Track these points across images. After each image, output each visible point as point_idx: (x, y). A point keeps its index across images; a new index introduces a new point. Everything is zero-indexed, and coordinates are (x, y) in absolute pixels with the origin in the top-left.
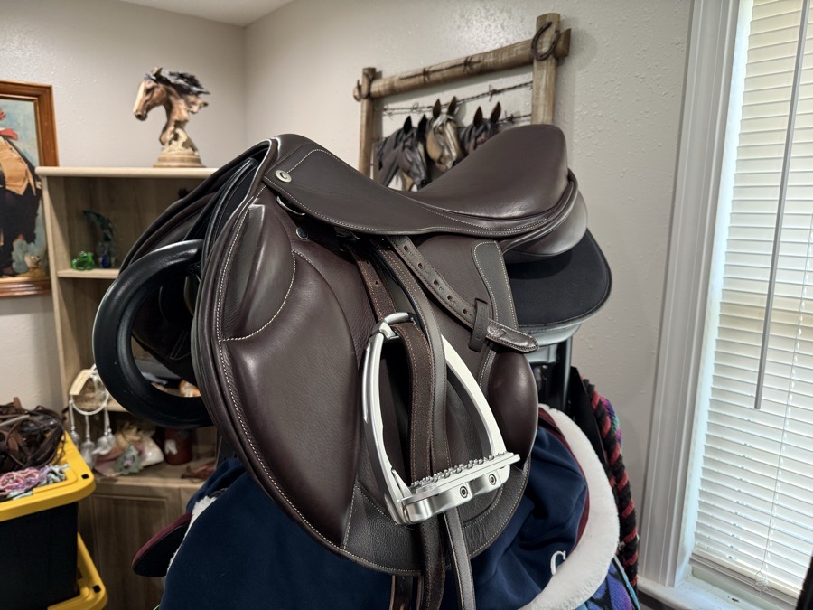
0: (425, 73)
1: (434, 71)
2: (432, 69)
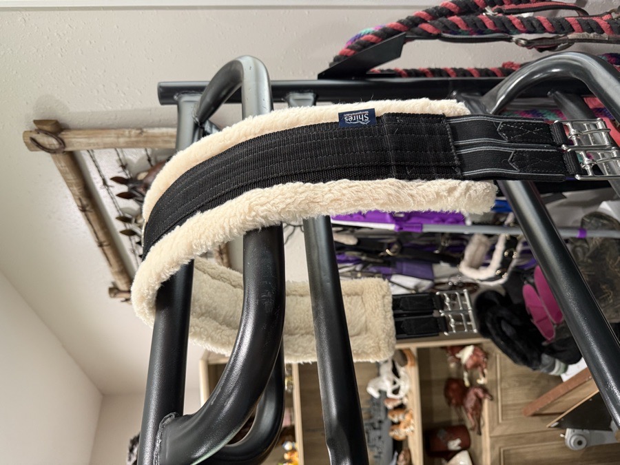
0: (101, 245)
2: (96, 239)
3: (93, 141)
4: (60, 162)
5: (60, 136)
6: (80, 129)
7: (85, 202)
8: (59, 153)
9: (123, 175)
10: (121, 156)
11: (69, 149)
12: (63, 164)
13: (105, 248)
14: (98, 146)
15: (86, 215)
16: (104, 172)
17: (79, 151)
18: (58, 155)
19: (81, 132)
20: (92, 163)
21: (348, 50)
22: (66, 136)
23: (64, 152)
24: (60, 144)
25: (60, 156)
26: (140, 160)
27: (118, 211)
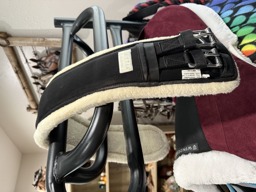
0: (24, 88)
1: (23, 85)
2: (22, 86)
3: (22, 42)
4: (7, 51)
5: (7, 39)
6: (16, 37)
7: (17, 69)
8: (6, 47)
9: (35, 58)
10: (35, 50)
11: (11, 45)
12: (8, 52)
13: (26, 90)
14: (25, 45)
15: (18, 75)
16: (26, 57)
17: (15, 46)
18: (6, 48)
19: (17, 38)
20: (21, 52)
21: (135, 9)
22: (10, 40)
23: (9, 47)
24: (7, 43)
25: (7, 48)
26: (43, 52)
27: (32, 74)
